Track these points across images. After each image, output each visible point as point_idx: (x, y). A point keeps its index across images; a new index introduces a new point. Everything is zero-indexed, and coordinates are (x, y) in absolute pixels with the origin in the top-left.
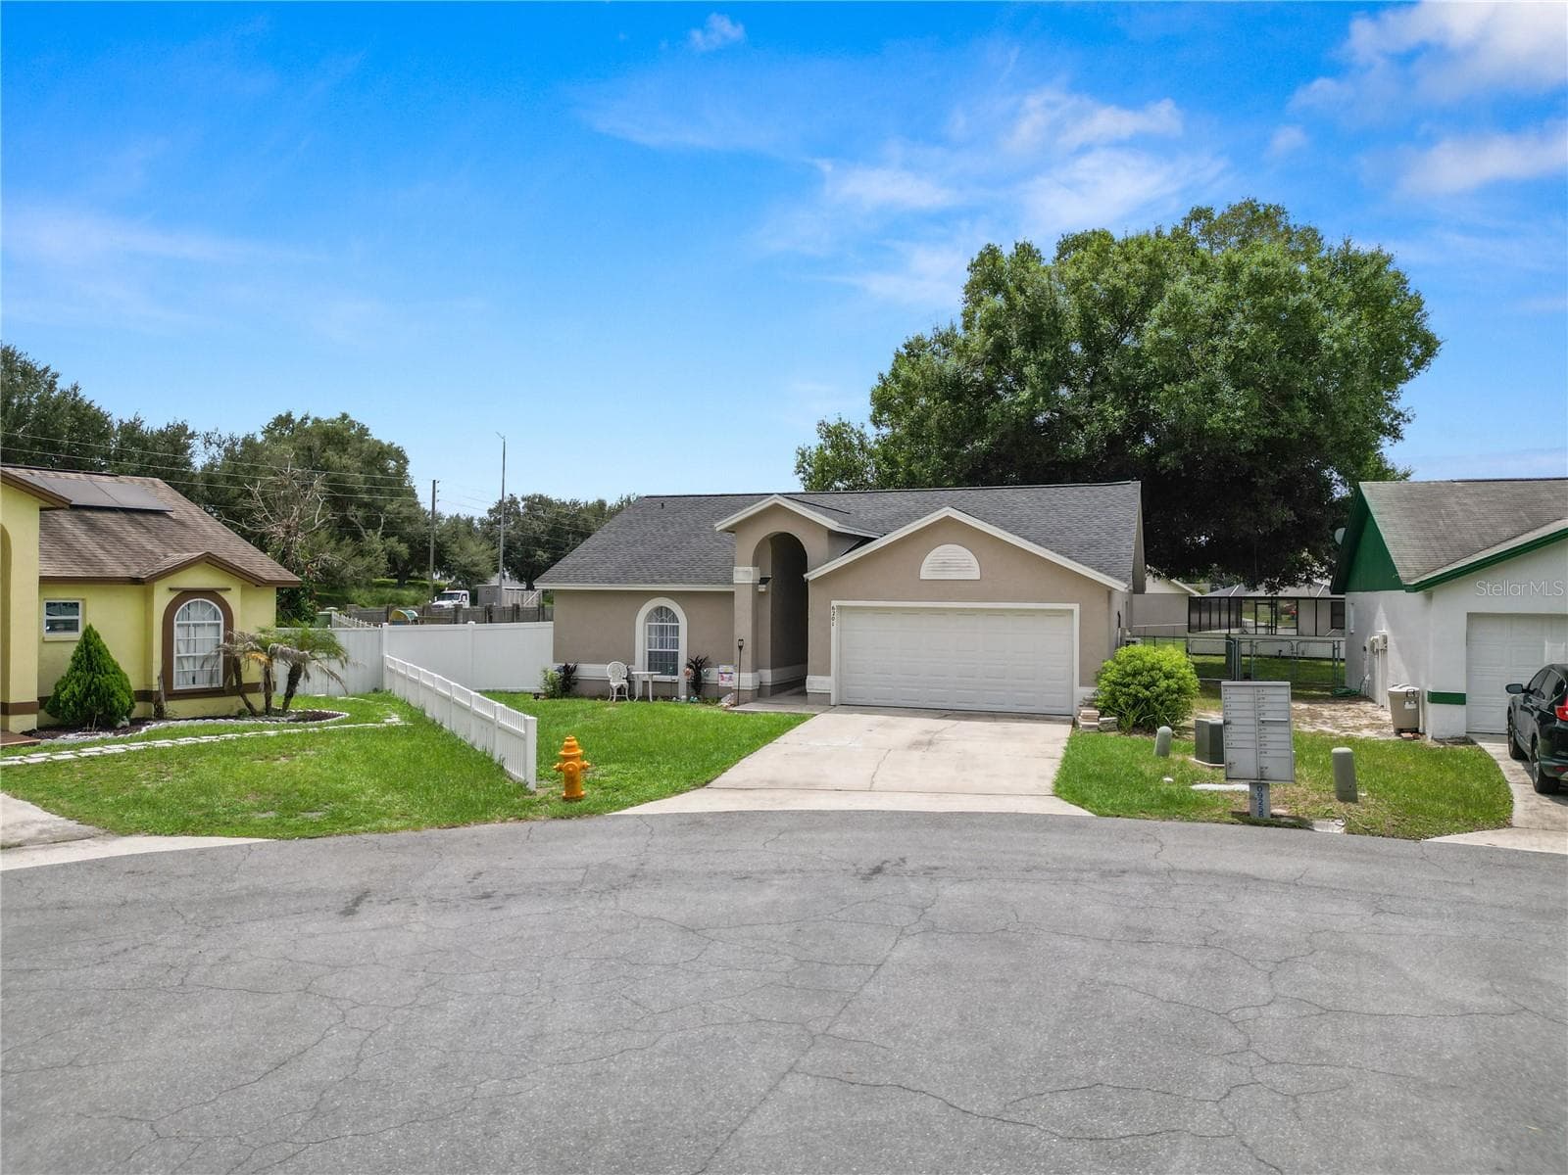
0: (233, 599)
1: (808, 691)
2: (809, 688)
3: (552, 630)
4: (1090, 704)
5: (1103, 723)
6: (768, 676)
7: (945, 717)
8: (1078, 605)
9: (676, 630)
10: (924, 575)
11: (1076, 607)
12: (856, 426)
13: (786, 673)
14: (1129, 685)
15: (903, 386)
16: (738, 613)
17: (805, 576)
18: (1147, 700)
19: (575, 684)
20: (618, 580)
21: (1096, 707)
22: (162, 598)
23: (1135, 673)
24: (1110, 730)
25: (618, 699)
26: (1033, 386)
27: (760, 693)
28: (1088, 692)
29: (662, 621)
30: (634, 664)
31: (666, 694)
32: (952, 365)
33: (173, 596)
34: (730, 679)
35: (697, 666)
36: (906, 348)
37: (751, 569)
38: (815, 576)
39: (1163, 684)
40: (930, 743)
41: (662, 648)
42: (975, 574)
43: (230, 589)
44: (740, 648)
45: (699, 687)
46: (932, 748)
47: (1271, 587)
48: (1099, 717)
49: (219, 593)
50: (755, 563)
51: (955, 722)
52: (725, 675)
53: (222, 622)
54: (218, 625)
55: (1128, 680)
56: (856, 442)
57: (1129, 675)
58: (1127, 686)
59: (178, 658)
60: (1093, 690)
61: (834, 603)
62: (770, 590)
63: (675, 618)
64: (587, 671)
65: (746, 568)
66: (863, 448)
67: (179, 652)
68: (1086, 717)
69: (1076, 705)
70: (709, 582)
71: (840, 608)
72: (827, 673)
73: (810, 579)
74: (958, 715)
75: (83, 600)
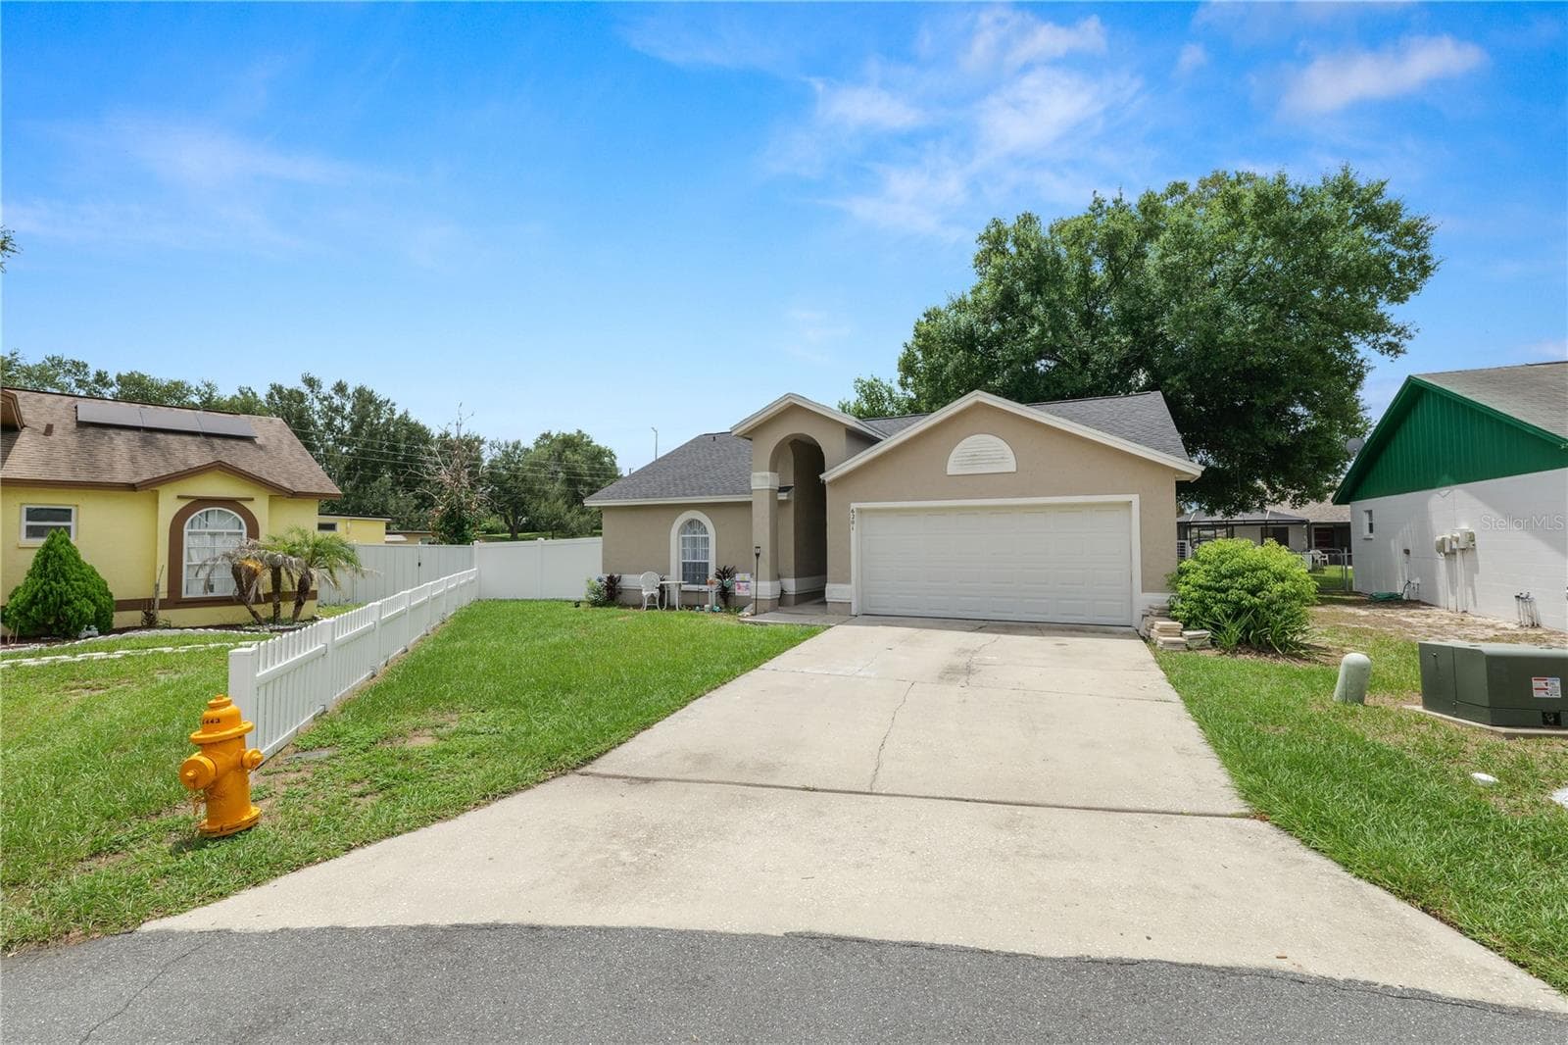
0: (260, 508)
1: (827, 600)
2: (828, 596)
3: (601, 544)
4: (1167, 612)
5: (1191, 639)
6: (791, 585)
7: (980, 629)
8: (1138, 496)
9: (706, 540)
10: (952, 469)
11: (1135, 499)
12: (886, 383)
13: (808, 583)
14: (1227, 590)
15: (924, 340)
16: (755, 520)
17: (821, 476)
18: (1254, 607)
19: (620, 593)
20: (654, 495)
21: (1175, 619)
22: (169, 504)
23: (1233, 575)
24: (1202, 647)
25: (649, 608)
26: (1041, 324)
27: (781, 601)
28: (1161, 599)
29: (695, 533)
30: (669, 574)
31: (691, 604)
32: (964, 320)
33: (183, 504)
34: (747, 588)
35: (724, 574)
36: (925, 315)
37: (768, 473)
38: (835, 476)
39: (1278, 587)
40: (969, 670)
41: (695, 559)
42: (1010, 465)
43: (252, 499)
44: (758, 555)
45: (726, 597)
46: (973, 679)
47: (1228, 513)
48: (1182, 630)
49: (243, 503)
50: (773, 468)
51: (996, 636)
52: (741, 584)
53: (245, 531)
54: (241, 534)
55: (1225, 582)
56: (886, 395)
57: (1225, 577)
58: (1225, 590)
59: (188, 566)
60: (1166, 596)
61: (854, 506)
62: (793, 498)
63: (705, 531)
64: (629, 581)
65: (764, 474)
66: (892, 399)
67: (190, 559)
68: (1163, 631)
69: (1137, 615)
70: (735, 492)
71: (861, 511)
72: (847, 581)
73: (827, 480)
74: (997, 627)
75: (77, 506)
